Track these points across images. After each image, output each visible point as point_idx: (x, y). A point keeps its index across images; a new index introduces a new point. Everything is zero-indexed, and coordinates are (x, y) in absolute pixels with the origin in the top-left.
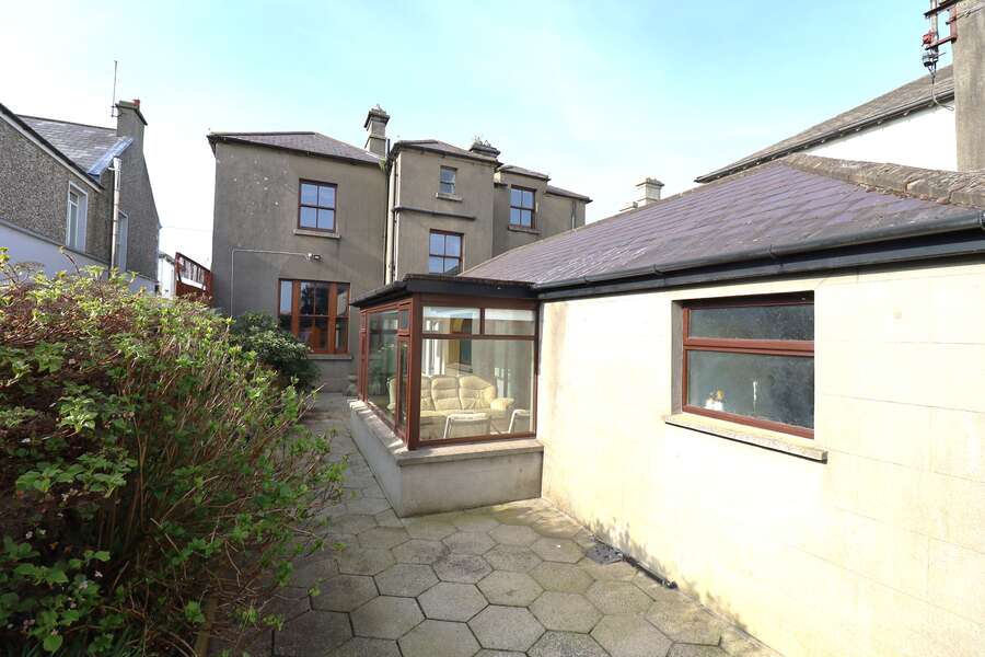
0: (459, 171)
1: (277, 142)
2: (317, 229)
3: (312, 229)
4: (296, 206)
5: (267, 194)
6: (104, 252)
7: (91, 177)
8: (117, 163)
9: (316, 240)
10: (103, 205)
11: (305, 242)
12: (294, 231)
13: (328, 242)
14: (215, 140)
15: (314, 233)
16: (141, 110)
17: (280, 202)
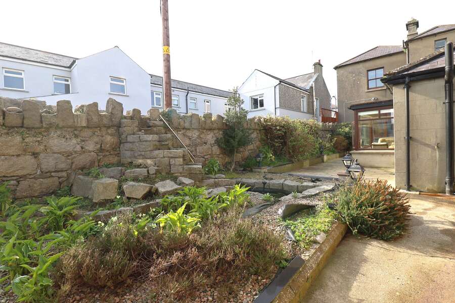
0: (447, 39)
1: (358, 60)
2: (376, 88)
3: (374, 88)
4: (366, 81)
5: (354, 81)
6: (312, 111)
7: (306, 91)
8: (313, 83)
9: (375, 92)
10: (311, 97)
11: (371, 94)
12: (366, 91)
13: (381, 92)
14: (336, 68)
15: (374, 90)
16: (321, 63)
17: (360, 82)
